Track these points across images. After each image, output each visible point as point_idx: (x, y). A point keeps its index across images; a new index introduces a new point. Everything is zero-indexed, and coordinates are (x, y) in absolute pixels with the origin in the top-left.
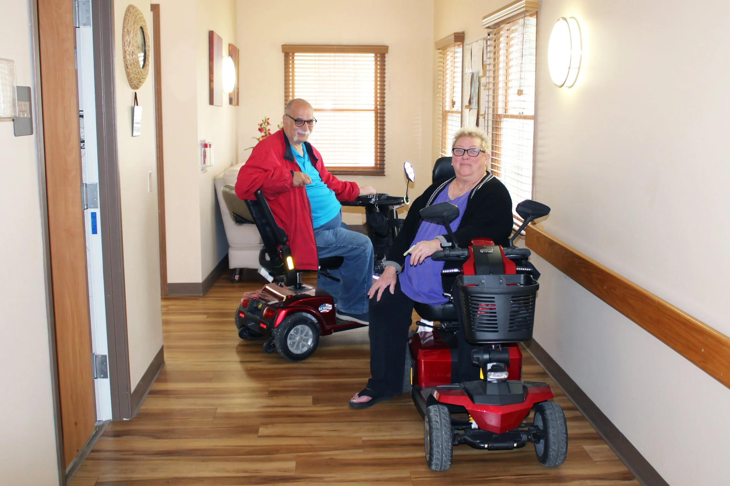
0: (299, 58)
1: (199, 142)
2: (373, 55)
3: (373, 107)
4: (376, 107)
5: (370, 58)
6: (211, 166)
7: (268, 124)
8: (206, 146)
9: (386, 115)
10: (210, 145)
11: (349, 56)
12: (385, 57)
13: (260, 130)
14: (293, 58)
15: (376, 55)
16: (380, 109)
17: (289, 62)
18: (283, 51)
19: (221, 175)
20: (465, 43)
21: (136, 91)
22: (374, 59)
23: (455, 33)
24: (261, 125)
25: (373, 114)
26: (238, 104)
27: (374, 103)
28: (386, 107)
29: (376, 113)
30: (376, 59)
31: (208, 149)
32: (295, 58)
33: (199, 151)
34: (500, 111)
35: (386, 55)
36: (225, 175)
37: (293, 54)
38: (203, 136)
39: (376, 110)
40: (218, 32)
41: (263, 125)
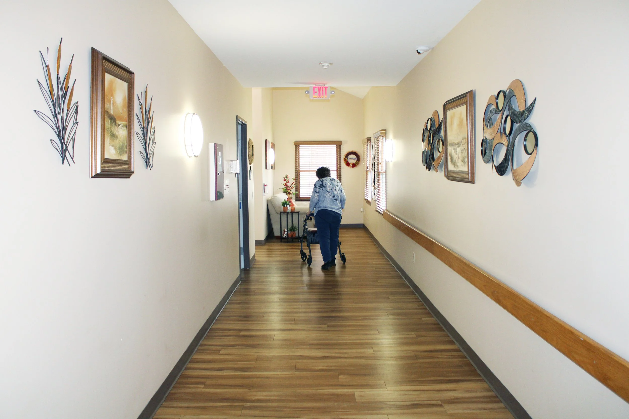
0: (302, 148)
1: (263, 184)
2: (336, 145)
3: (336, 169)
4: (337, 169)
5: (334, 147)
6: (267, 194)
7: (288, 177)
8: (265, 185)
9: (342, 173)
10: (267, 185)
11: (324, 146)
12: (341, 146)
13: (285, 180)
14: (299, 147)
15: (337, 145)
16: (339, 170)
17: (297, 151)
18: (294, 145)
19: (270, 199)
20: (372, 142)
21: (251, 165)
22: (336, 147)
23: (367, 138)
24: (285, 178)
25: (336, 172)
26: (274, 169)
27: (336, 167)
28: (342, 169)
29: (337, 172)
30: (337, 147)
31: (266, 187)
32: (300, 147)
33: (263, 187)
34: (380, 171)
35: (341, 145)
36: (271, 198)
37: (299, 146)
38: (264, 182)
39: (337, 171)
40: (268, 140)
41: (286, 178)
